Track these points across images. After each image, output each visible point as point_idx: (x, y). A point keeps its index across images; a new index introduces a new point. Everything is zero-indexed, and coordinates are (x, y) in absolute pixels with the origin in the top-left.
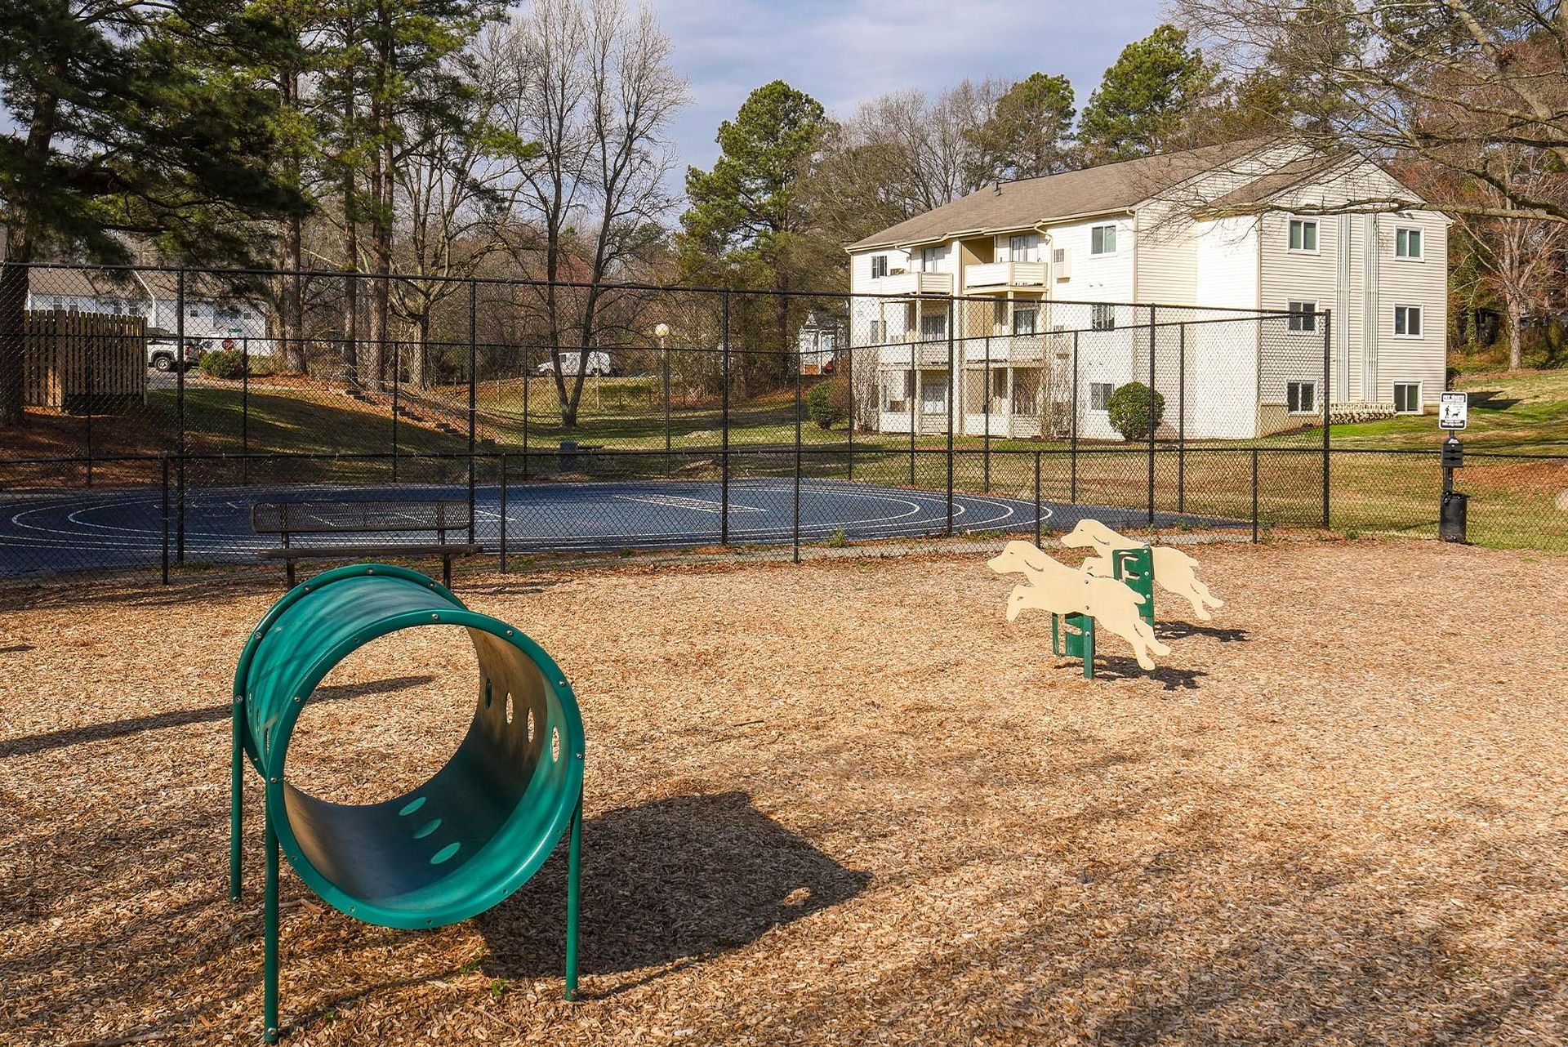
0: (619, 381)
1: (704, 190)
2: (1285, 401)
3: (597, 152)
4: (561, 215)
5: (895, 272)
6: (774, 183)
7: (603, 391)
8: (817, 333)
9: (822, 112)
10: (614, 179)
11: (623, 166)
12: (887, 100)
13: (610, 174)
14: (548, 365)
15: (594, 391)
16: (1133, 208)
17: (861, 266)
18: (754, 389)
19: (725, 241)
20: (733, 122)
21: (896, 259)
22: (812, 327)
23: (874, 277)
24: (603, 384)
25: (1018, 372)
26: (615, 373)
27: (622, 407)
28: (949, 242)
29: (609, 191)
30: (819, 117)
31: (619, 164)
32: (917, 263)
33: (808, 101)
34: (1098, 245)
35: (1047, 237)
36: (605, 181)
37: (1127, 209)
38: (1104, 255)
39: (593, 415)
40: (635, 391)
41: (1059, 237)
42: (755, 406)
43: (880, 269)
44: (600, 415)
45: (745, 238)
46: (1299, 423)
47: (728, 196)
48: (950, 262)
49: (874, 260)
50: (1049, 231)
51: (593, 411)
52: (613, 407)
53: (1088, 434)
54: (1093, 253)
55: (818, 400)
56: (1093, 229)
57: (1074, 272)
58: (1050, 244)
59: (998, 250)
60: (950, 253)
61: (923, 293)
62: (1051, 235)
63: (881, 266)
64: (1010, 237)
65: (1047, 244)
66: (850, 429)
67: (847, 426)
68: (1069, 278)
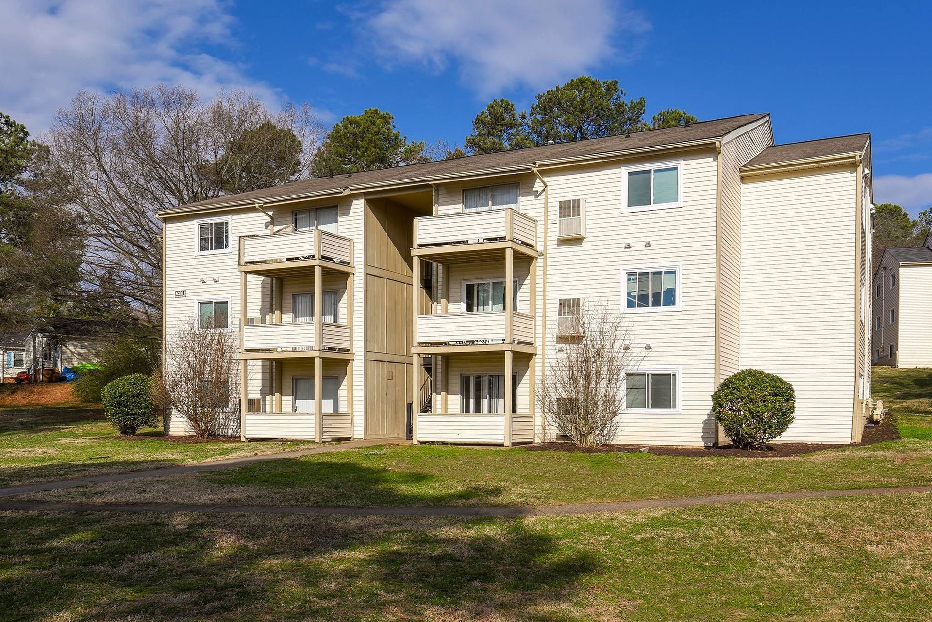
5: (244, 238)
16: (722, 140)
23: (201, 247)
28: (348, 198)
34: (640, 196)
35: (538, 188)
37: (717, 140)
38: (653, 206)
43: (214, 239)
48: (350, 224)
50: (541, 179)
53: (620, 439)
54: (629, 205)
55: (123, 398)
56: (630, 174)
57: (591, 231)
58: (542, 197)
59: (440, 208)
60: (348, 214)
61: (323, 257)
62: (548, 184)
63: (216, 233)
64: (463, 191)
65: (537, 196)
66: (163, 435)
67: (160, 428)
68: (584, 238)
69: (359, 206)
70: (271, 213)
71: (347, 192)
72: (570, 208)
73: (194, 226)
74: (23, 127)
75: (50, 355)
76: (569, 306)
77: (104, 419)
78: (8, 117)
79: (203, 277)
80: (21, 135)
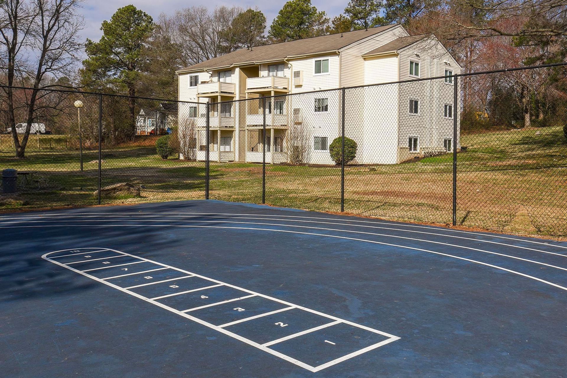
0: (50, 136)
1: (95, 50)
2: (407, 146)
3: (38, 19)
4: (17, 48)
5: (203, 83)
6: (129, 49)
7: (41, 141)
8: (145, 118)
9: (152, 20)
10: (48, 31)
11: (54, 25)
12: (189, 10)
13: (46, 28)
14: (10, 129)
15: (36, 140)
16: (340, 51)
17: (184, 81)
18: (119, 141)
19: (105, 75)
20: (109, 21)
21: (203, 76)
22: (143, 115)
23: (191, 85)
24: (41, 138)
25: (277, 131)
26: (47, 133)
27: (52, 148)
28: (234, 68)
29: (45, 38)
30: (150, 22)
31: (51, 24)
32: (215, 79)
33: (145, 15)
34: (318, 70)
35: (289, 66)
36: (43, 32)
37: (337, 51)
38: (322, 74)
39: (35, 152)
40: (59, 141)
41: (296, 65)
42: (120, 148)
43: (194, 82)
44: (39, 152)
45: (114, 74)
46: (412, 156)
47: (107, 53)
48: (235, 78)
49: (191, 77)
50: (290, 62)
51: (36, 150)
52: (47, 148)
53: (313, 162)
54: (316, 73)
55: (162, 145)
56: (316, 61)
57: (305, 82)
58: (291, 69)
59: (261, 72)
60: (234, 74)
61: (221, 92)
62: (292, 64)
63: (195, 80)
64: (268, 66)
65: (289, 69)
66: (178, 159)
67: (177, 157)
68: (302, 85)
69: (237, 70)
70: (211, 73)
71: (232, 66)
72: (297, 74)
73: (188, 76)
74: (150, 17)
75: (163, 122)
76: (297, 111)
77: (156, 153)
78: (145, 13)
79: (191, 97)
80: (150, 20)
